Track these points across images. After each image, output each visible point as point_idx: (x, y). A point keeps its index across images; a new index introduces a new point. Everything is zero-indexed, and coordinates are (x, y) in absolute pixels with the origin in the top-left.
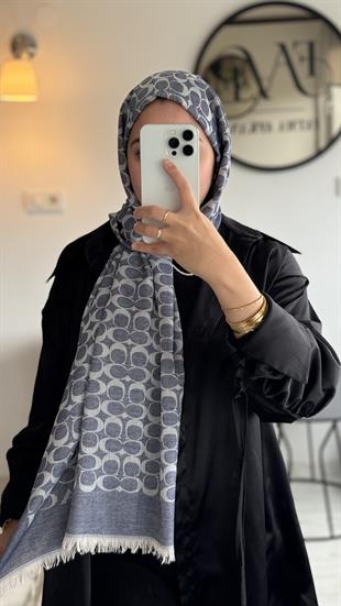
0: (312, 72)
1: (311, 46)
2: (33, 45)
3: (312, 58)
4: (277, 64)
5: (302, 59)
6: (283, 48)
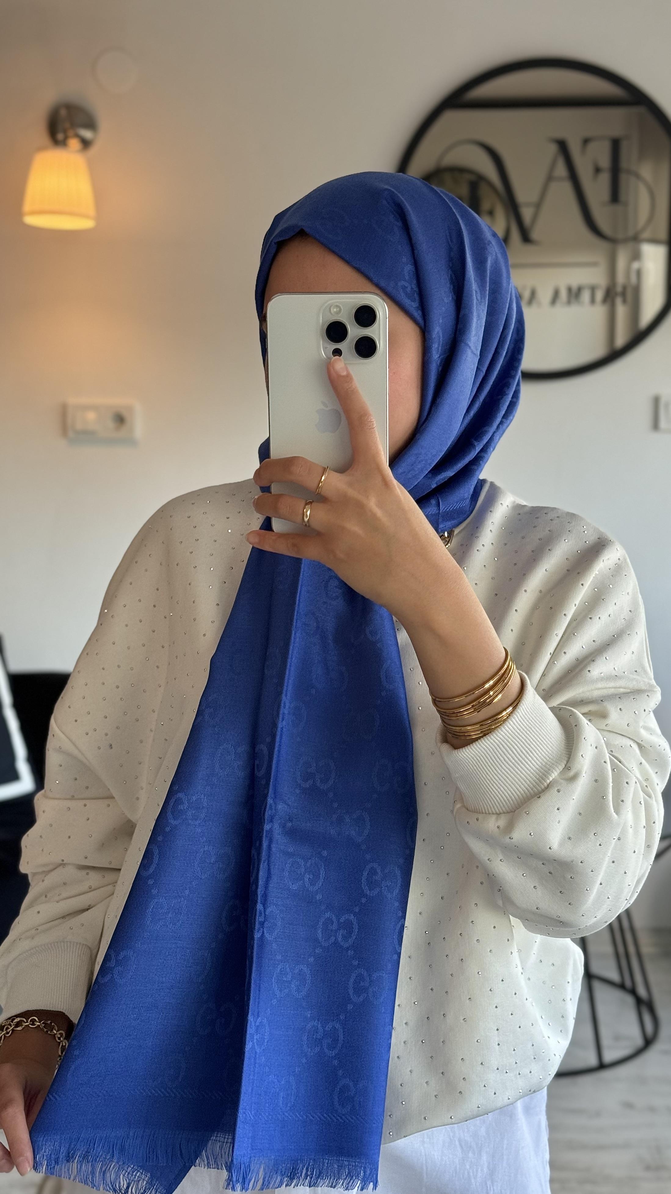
0: (615, 197)
1: (616, 145)
2: (91, 125)
3: (616, 171)
4: (550, 178)
5: (597, 170)
6: (563, 146)
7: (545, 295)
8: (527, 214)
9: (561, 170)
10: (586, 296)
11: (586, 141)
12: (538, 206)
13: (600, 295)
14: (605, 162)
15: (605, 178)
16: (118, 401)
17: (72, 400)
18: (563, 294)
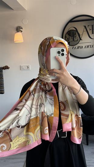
0: (93, 33)
1: (92, 26)
2: (22, 28)
3: (93, 29)
6: (85, 27)
7: (84, 47)
8: (81, 36)
9: (85, 30)
10: (90, 47)
11: (88, 26)
12: (82, 35)
13: (91, 47)
14: (91, 29)
15: (91, 30)
16: (27, 65)
17: (22, 65)
18: (86, 46)
